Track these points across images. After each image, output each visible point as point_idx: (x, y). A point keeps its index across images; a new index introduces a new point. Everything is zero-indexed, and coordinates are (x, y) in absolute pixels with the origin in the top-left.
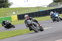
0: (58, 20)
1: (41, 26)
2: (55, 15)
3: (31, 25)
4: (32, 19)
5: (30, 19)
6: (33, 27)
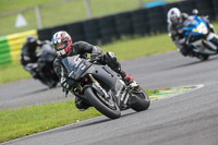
0: (207, 51)
1: (134, 84)
2: (194, 26)
3: (85, 80)
4: (90, 51)
5: (82, 52)
6: (95, 91)
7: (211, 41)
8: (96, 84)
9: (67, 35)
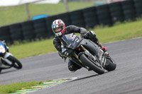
7: (8, 58)
8: (87, 52)
9: (62, 22)
